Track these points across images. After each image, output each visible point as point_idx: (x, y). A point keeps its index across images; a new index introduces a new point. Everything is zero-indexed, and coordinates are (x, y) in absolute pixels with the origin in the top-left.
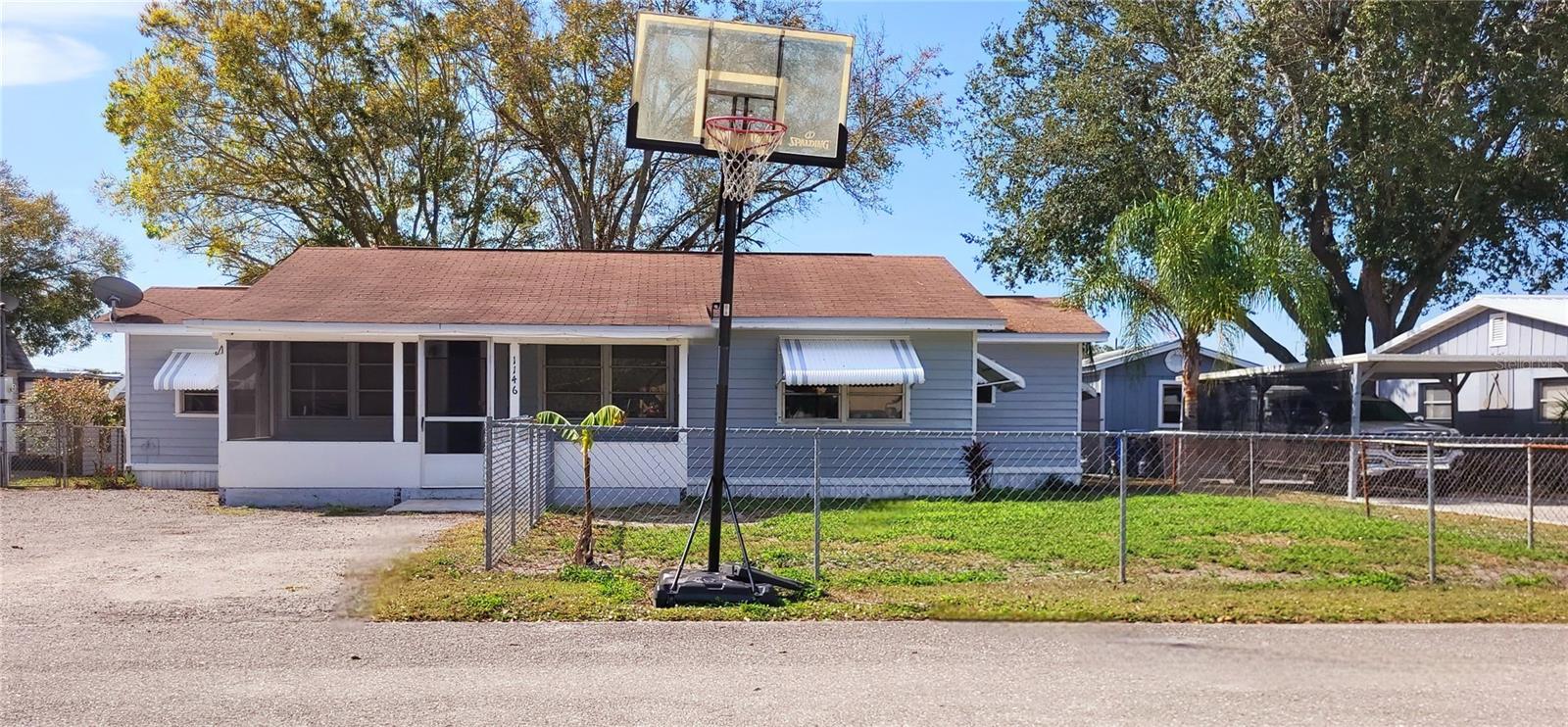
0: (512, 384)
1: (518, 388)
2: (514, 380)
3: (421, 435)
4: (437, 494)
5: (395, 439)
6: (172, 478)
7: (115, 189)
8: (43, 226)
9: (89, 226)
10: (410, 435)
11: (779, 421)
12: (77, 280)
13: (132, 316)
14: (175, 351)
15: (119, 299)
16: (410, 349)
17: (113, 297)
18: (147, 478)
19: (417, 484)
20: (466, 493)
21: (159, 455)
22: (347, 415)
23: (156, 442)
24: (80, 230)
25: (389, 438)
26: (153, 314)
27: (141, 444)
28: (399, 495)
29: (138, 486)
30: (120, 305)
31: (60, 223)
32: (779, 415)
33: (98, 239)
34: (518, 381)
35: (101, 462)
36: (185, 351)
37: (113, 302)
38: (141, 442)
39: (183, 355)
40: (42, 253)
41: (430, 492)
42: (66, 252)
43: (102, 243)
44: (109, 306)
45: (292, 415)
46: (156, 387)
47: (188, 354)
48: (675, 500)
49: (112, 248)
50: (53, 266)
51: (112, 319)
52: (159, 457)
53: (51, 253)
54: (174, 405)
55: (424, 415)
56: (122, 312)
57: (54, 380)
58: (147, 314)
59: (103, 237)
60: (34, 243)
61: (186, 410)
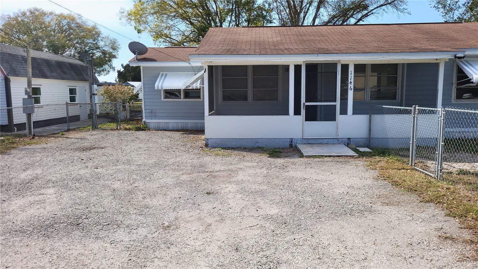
0: (349, 85)
1: (352, 87)
2: (351, 83)
3: (303, 112)
4: (311, 141)
5: (290, 114)
6: (162, 126)
7: (126, 14)
8: (93, 35)
9: (107, 35)
10: (297, 112)
11: (453, 100)
12: (104, 53)
13: (143, 58)
14: (161, 73)
15: (138, 52)
16: (298, 68)
17: (136, 51)
18: (151, 126)
19: (300, 136)
20: (325, 141)
21: (156, 116)
22: (247, 100)
23: (154, 111)
24: (104, 36)
25: (287, 113)
26: (152, 58)
27: (148, 112)
28: (292, 142)
29: (149, 130)
30: (140, 54)
31: (98, 34)
32: (453, 97)
33: (110, 40)
34: (352, 84)
35: (127, 116)
36: (165, 73)
37: (137, 53)
38: (148, 111)
39: (164, 75)
40: (94, 44)
41: (307, 140)
42: (101, 44)
43: (111, 40)
44: (135, 54)
45: (223, 101)
46: (156, 88)
47: (166, 74)
49: (114, 42)
50: (98, 48)
51: (137, 60)
52: (156, 117)
53: (96, 44)
54: (161, 96)
55: (304, 102)
56: (140, 57)
57: (109, 85)
58: (149, 58)
59: (112, 38)
60: (91, 41)
61: (166, 97)
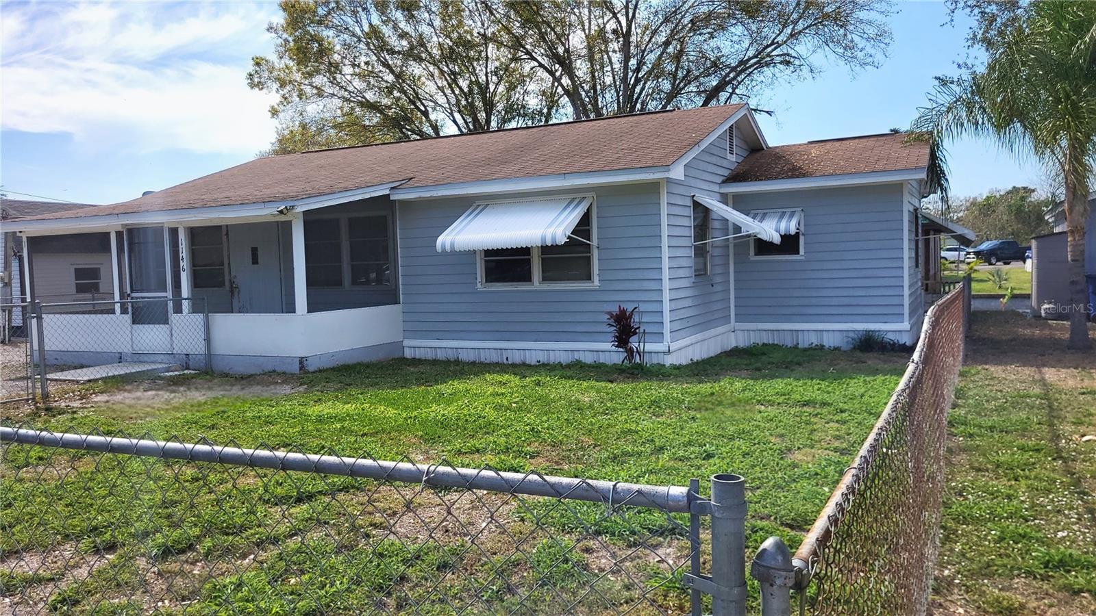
0: (181, 264)
1: (186, 267)
2: (183, 259)
3: (130, 308)
4: (142, 358)
5: (116, 312)
10: (124, 309)
11: (479, 285)
16: (119, 235)
19: (130, 349)
20: (159, 358)
25: (112, 311)
28: (121, 358)
32: (479, 280)
34: (185, 261)
41: (137, 356)
48: (295, 368)
55: (129, 292)
